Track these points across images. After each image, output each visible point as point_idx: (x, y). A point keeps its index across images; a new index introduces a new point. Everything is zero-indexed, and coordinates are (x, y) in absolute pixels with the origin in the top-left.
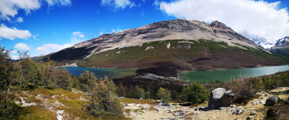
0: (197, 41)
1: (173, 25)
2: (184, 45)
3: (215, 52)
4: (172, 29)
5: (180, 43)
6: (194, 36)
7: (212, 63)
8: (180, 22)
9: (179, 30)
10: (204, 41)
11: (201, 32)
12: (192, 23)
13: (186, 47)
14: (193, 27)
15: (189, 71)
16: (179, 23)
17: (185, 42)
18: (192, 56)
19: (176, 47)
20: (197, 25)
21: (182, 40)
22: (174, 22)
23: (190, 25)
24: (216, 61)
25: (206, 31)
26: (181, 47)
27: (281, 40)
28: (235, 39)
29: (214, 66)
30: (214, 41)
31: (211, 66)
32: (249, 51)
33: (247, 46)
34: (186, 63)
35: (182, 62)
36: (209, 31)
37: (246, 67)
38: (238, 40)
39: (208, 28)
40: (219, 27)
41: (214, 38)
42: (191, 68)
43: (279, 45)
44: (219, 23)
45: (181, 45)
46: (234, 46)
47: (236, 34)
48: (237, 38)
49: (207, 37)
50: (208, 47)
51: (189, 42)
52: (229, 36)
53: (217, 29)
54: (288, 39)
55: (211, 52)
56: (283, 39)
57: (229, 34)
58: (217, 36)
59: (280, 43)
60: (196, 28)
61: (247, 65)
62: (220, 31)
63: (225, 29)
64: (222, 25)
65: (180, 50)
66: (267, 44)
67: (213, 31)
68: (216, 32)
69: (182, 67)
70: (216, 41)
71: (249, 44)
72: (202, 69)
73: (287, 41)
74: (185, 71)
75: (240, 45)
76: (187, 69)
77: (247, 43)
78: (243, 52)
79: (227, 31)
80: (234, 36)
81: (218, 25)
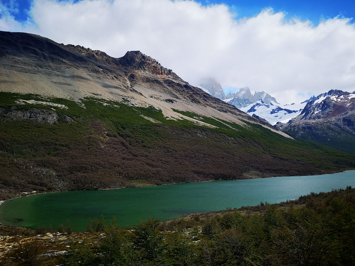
0: (81, 102)
1: (5, 46)
2: (36, 110)
5: (23, 103)
6: (70, 87)
7: (118, 166)
8: (28, 44)
9: (25, 67)
10: (101, 105)
11: (93, 80)
12: (66, 52)
13: (40, 119)
15: (43, 190)
16: (27, 46)
17: (40, 102)
18: (58, 147)
21: (29, 97)
23: (61, 56)
25: (109, 77)
26: (24, 116)
27: (319, 99)
28: (183, 101)
29: (125, 176)
30: (129, 104)
31: (116, 176)
32: (222, 133)
33: (216, 118)
34: (36, 166)
35: (22, 164)
36: (115, 77)
37: (210, 178)
38: (192, 102)
39: (114, 69)
40: (143, 69)
41: (129, 97)
42: (50, 181)
43: (313, 113)
44: (144, 57)
45: (25, 110)
46: (179, 120)
47: (187, 86)
48: (187, 96)
49: (110, 94)
50: (112, 120)
51: (52, 105)
52: (168, 92)
53: (138, 74)
54: (337, 96)
55: (120, 135)
56: (322, 96)
57: (168, 87)
58: (137, 92)
59: (315, 108)
60: (77, 66)
61: (212, 173)
62: (145, 78)
63: (157, 75)
64: (151, 64)
65: (22, 126)
66: (276, 111)
67: (128, 77)
68: (135, 81)
69: (18, 181)
70: (135, 105)
71: (220, 111)
72: (87, 184)
73: (335, 101)
74: (30, 192)
75: (195, 117)
76: (36, 185)
77: (216, 110)
78: (202, 135)
79: (163, 79)
80: (180, 92)
81: (140, 62)
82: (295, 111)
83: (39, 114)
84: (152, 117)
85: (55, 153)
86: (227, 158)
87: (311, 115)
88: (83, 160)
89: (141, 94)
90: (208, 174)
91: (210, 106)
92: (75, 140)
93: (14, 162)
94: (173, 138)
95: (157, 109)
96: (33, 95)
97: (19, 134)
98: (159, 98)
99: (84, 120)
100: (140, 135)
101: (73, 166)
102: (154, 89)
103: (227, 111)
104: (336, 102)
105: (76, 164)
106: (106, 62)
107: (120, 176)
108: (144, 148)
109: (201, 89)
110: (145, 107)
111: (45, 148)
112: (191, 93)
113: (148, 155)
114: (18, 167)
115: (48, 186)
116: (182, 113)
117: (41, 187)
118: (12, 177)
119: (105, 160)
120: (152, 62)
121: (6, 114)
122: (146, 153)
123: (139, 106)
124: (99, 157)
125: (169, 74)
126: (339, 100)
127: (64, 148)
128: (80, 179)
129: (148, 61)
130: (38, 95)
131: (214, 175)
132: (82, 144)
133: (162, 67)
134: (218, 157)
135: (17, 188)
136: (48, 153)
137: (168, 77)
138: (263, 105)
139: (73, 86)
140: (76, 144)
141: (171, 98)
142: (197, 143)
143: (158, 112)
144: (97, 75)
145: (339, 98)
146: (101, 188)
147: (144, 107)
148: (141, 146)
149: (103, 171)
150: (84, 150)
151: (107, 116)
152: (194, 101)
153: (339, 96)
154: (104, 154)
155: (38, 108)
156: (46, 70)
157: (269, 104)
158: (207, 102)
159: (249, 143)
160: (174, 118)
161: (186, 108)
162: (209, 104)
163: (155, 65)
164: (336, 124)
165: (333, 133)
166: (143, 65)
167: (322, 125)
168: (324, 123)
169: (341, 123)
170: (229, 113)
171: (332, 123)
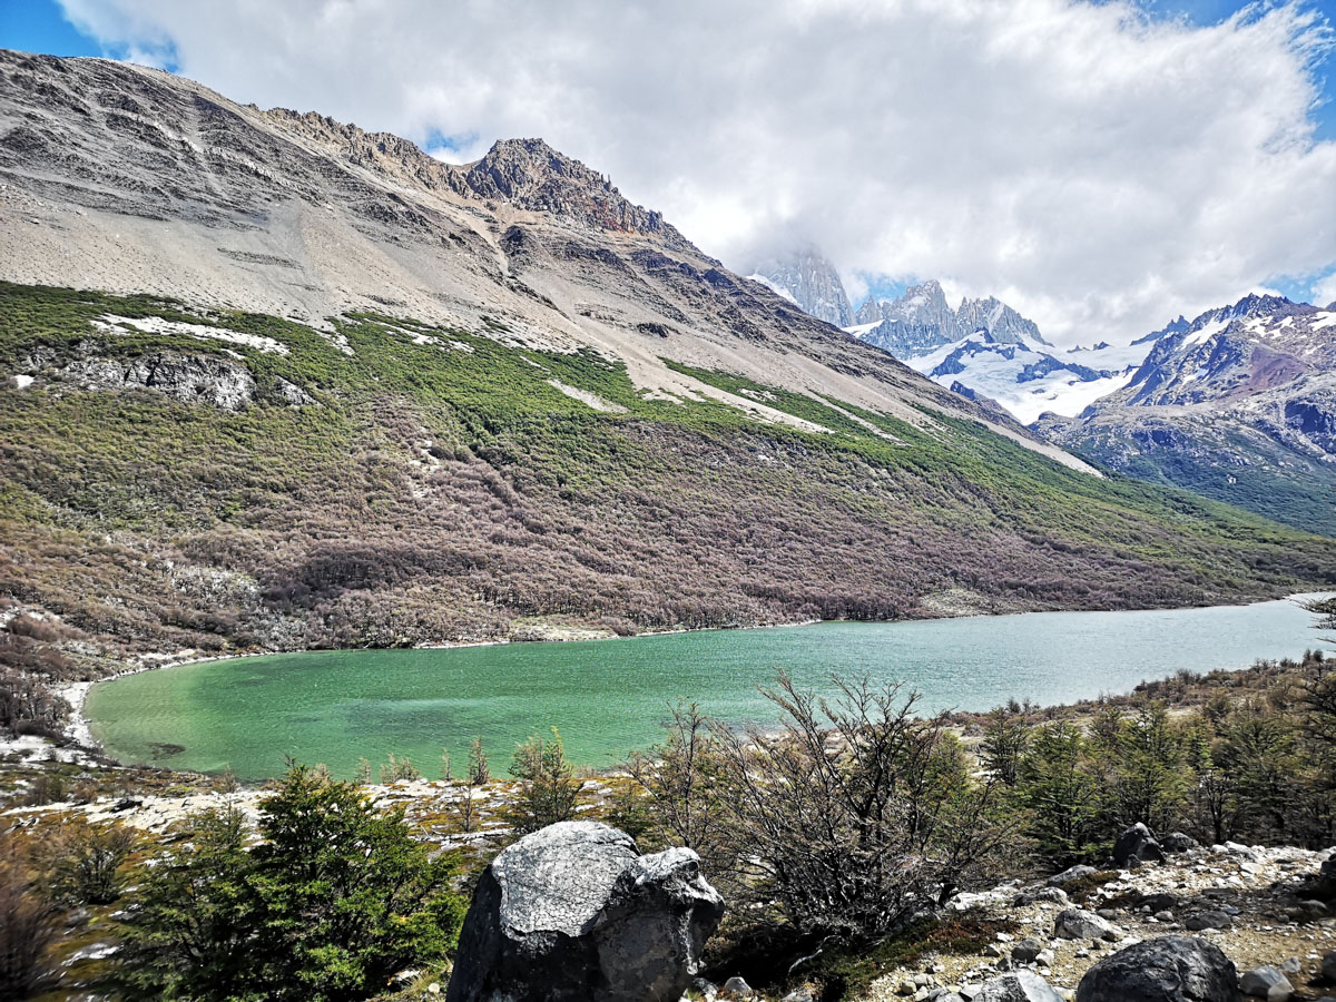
0: (332, 329)
1: (38, 111)
2: (170, 357)
3: (517, 451)
4: (20, 161)
6: (289, 274)
7: (481, 565)
8: (126, 103)
9: (117, 193)
10: (405, 340)
11: (370, 246)
12: (269, 139)
13: (186, 388)
14: (277, 176)
15: (217, 648)
16: (121, 112)
17: (183, 328)
18: (257, 492)
19: (57, 379)
20: (328, 167)
21: (140, 305)
22: (52, 79)
23: (251, 153)
24: (526, 543)
25: (429, 238)
26: (126, 376)
27: (1200, 328)
28: (702, 330)
29: (505, 601)
30: (507, 340)
31: (473, 599)
32: (845, 450)
33: (823, 397)
34: (185, 559)
35: (135, 551)
36: (452, 236)
37: (803, 612)
38: (735, 334)
39: (447, 206)
40: (556, 206)
41: (505, 314)
42: (240, 616)
43: (1177, 381)
44: (556, 163)
45: (130, 355)
46: (687, 401)
47: (715, 276)
48: (718, 314)
49: (438, 302)
50: (448, 396)
51: (229, 339)
52: (646, 296)
53: (537, 227)
54: (1271, 318)
55: (479, 455)
56: (1213, 319)
57: (647, 278)
58: (535, 295)
59: (1185, 364)
60: (313, 194)
61: (813, 596)
62: (562, 243)
63: (605, 230)
64: (584, 189)
65: (121, 415)
66: (1038, 373)
67: (498, 237)
68: (525, 252)
69: (127, 614)
70: (529, 343)
71: (838, 371)
72: (372, 628)
73: (1259, 338)
74: (174, 652)
75: (744, 391)
76: (192, 627)
77: (822, 367)
78: (776, 457)
79: (628, 246)
80: (691, 295)
81: (543, 181)
82: (1106, 374)
83: (184, 370)
84: (591, 389)
85: (249, 513)
86: (866, 541)
87: (1167, 389)
88: (352, 540)
89: (548, 302)
90: (797, 599)
91: (799, 349)
92: (319, 470)
93: (105, 547)
94: (669, 468)
95: (608, 358)
96: (157, 299)
97: (112, 443)
98: (613, 320)
99: (347, 395)
100: (553, 453)
101: (318, 563)
102: (595, 283)
103: (863, 371)
104: (1265, 342)
105: (328, 554)
106: (416, 178)
107: (487, 599)
108: (566, 501)
109: (767, 288)
110: (566, 352)
111: (211, 496)
112: (733, 300)
113: (581, 525)
114: (122, 564)
115: (235, 631)
116: (701, 375)
117: (210, 636)
118: (102, 599)
119: (429, 542)
120: (589, 181)
121: (61, 367)
122: (576, 522)
123: (542, 347)
124: (408, 533)
125: (650, 229)
126: (1277, 333)
127: (281, 496)
128: (348, 608)
129: (574, 181)
130: (172, 301)
131: (818, 601)
132: (343, 483)
133: (624, 203)
134: (832, 540)
135: (125, 638)
136: (222, 514)
138: (989, 349)
139: (302, 268)
140: (322, 482)
141: (659, 320)
142: (757, 488)
143: (611, 371)
144: (384, 229)
145: (1276, 328)
146: (424, 641)
147: (561, 350)
148: (557, 493)
149: (426, 583)
150: (352, 506)
151: (430, 383)
152: (741, 330)
153: (1275, 320)
154: (427, 520)
155: (178, 350)
156: (196, 204)
157: (1012, 346)
158: (789, 337)
159: (942, 490)
160: (669, 393)
161: (715, 359)
162: (799, 345)
163: (597, 192)
164: (1260, 424)
165: (1248, 457)
166: (555, 192)
167: (1207, 425)
168: (1218, 417)
169: (1278, 420)
170: (870, 378)
171: (1246, 418)
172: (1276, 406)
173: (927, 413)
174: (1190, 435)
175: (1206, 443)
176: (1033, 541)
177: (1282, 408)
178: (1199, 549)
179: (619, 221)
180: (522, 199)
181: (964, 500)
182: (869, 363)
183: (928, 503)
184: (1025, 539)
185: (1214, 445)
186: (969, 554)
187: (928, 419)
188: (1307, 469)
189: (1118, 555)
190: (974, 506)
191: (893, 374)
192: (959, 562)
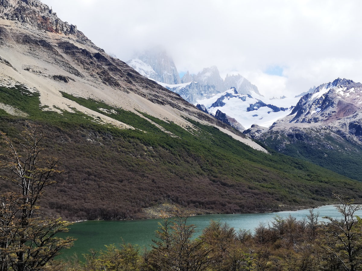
27: (319, 91)
28: (88, 80)
33: (140, 113)
38: (104, 83)
40: (22, 19)
43: (309, 113)
46: (66, 112)
47: (100, 57)
48: (97, 73)
52: (61, 63)
53: (10, 28)
54: (346, 88)
56: (324, 87)
57: (64, 55)
59: (312, 106)
61: (85, 208)
62: (22, 36)
63: (47, 32)
64: (38, 12)
66: (255, 108)
71: (153, 102)
73: (341, 96)
75: (101, 109)
77: (145, 100)
78: (96, 140)
79: (57, 39)
80: (85, 64)
81: (17, 6)
82: (283, 109)
84: (13, 104)
86: (130, 181)
87: (305, 116)
89: (7, 63)
90: (76, 209)
91: (136, 91)
95: (32, 91)
98: (41, 73)
102: (35, 56)
103: (165, 103)
104: (343, 98)
109: (124, 63)
110: (7, 87)
112: (106, 67)
116: (81, 101)
120: (41, 9)
125: (70, 33)
126: (348, 94)
129: (34, 8)
131: (87, 211)
133: (57, 21)
134: (113, 180)
137: (67, 37)
138: (236, 97)
141: (65, 74)
142: (81, 155)
143: (30, 97)
145: (348, 92)
147: (5, 86)
152: (107, 81)
153: (348, 89)
157: (245, 96)
158: (132, 86)
159: (178, 157)
160: (58, 108)
161: (90, 94)
162: (136, 89)
163: (45, 14)
164: (338, 132)
165: (333, 146)
166: (22, 12)
167: (318, 132)
168: (322, 129)
169: (346, 130)
170: (168, 106)
171: (333, 130)
172: (345, 125)
173: (191, 122)
174: (310, 136)
175: (316, 139)
176: (214, 181)
177: (348, 125)
178: (292, 185)
179: (54, 28)
180: (5, 14)
181: (188, 162)
182: (169, 99)
183: (170, 163)
184: (210, 180)
185: (319, 140)
186: (179, 187)
187: (191, 125)
188: (356, 151)
189: (250, 188)
190: (192, 165)
191: (179, 105)
192: (173, 191)
